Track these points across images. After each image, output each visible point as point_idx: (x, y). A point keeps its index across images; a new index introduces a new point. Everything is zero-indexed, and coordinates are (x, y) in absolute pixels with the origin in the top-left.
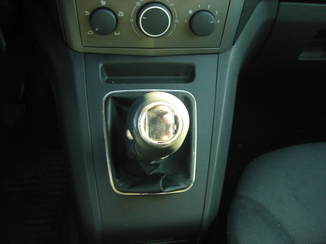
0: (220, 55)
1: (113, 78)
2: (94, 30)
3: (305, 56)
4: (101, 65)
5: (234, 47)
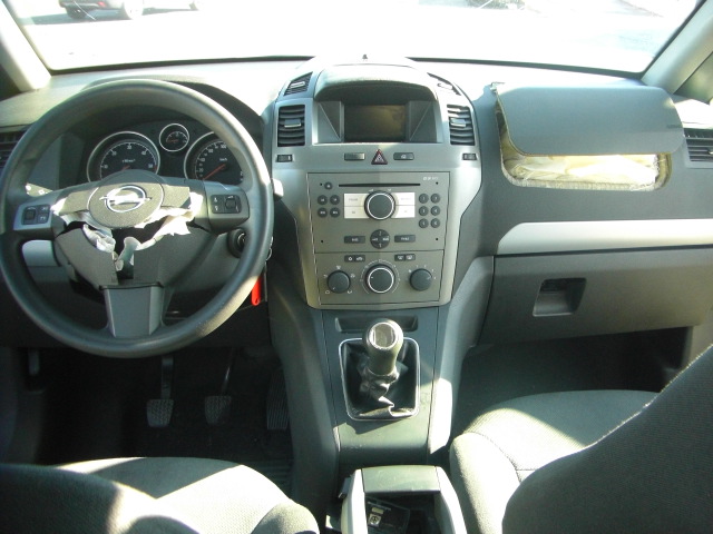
0: (440, 308)
2: (331, 290)
4: (337, 319)
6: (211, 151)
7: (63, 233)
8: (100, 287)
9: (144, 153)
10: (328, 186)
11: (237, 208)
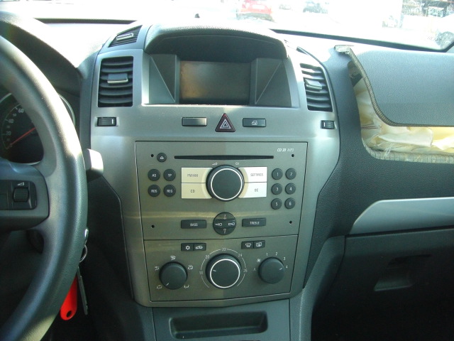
0: (291, 300)
1: (182, 332)
2: (164, 285)
3: (381, 287)
4: (170, 320)
5: (304, 290)
10: (162, 158)
11: (30, 201)
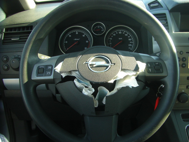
1: (185, 119)
2: (179, 101)
4: (181, 114)
6: (114, 35)
7: (60, 82)
8: (83, 115)
9: (84, 36)
10: (182, 53)
11: (161, 70)
